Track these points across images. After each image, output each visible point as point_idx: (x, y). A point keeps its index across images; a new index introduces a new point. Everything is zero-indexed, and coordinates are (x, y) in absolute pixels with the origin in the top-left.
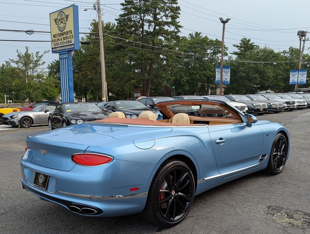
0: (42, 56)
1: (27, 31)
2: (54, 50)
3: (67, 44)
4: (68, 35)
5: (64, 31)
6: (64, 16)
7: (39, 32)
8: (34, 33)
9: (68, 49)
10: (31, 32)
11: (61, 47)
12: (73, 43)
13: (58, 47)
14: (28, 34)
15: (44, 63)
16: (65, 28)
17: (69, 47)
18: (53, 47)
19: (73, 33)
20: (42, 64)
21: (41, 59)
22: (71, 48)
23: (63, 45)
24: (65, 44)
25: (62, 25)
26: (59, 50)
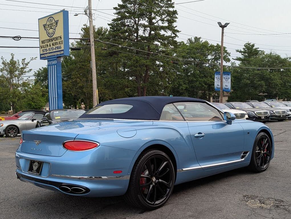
0: (29, 63)
1: (14, 37)
2: (42, 56)
3: (56, 50)
4: (58, 41)
5: (54, 37)
6: (53, 21)
7: (27, 38)
8: (22, 39)
9: (57, 55)
10: (18, 38)
11: (49, 53)
12: (62, 48)
13: (46, 53)
14: (15, 40)
15: (31, 70)
16: (54, 33)
17: (59, 53)
18: (42, 53)
19: (63, 39)
20: (28, 72)
21: (27, 66)
22: (60, 54)
23: (52, 51)
24: (54, 50)
25: (51, 31)
26: (48, 57)
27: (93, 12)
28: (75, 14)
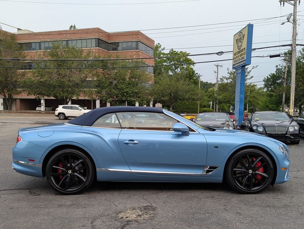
0: (250, 71)
1: (218, 53)
2: (234, 66)
3: (242, 61)
4: (243, 52)
5: (241, 49)
6: (242, 36)
7: (227, 52)
8: (224, 53)
9: (242, 64)
10: (221, 53)
11: (238, 63)
12: (245, 59)
13: (236, 64)
14: (218, 55)
15: (252, 77)
16: (241, 46)
17: (242, 63)
18: (234, 64)
19: (246, 51)
20: (250, 79)
21: (249, 74)
22: (244, 64)
23: (239, 61)
24: (241, 61)
25: (240, 44)
26: (237, 66)
27: (297, 17)
28: (282, 23)
